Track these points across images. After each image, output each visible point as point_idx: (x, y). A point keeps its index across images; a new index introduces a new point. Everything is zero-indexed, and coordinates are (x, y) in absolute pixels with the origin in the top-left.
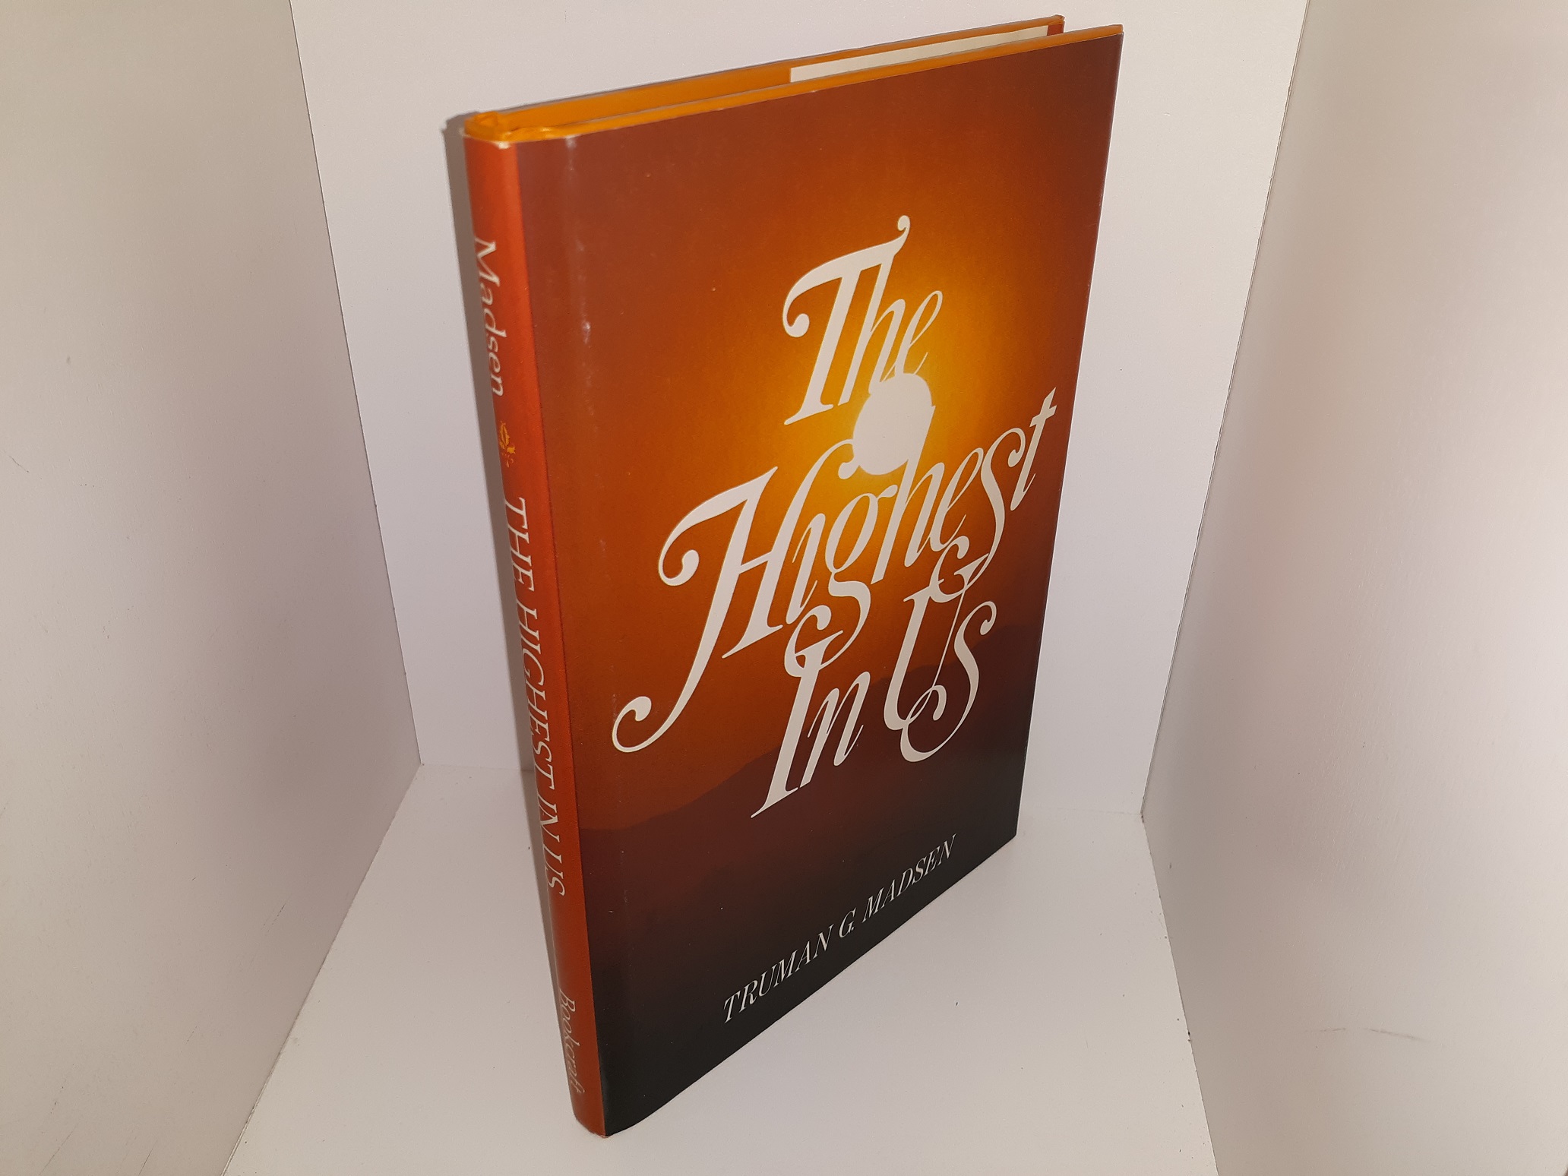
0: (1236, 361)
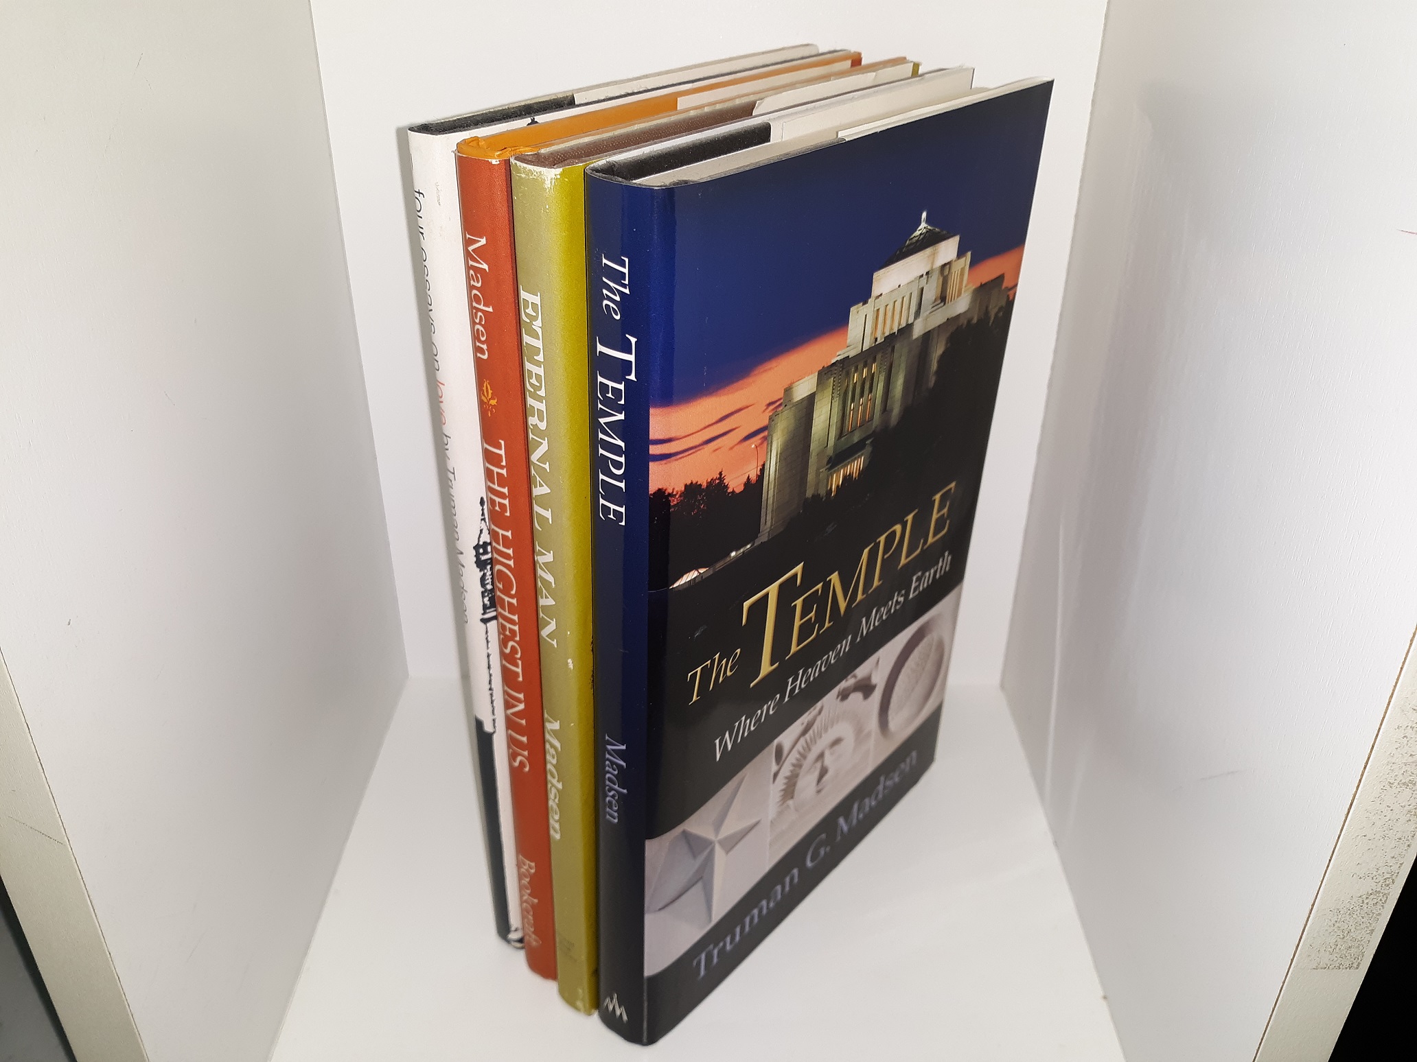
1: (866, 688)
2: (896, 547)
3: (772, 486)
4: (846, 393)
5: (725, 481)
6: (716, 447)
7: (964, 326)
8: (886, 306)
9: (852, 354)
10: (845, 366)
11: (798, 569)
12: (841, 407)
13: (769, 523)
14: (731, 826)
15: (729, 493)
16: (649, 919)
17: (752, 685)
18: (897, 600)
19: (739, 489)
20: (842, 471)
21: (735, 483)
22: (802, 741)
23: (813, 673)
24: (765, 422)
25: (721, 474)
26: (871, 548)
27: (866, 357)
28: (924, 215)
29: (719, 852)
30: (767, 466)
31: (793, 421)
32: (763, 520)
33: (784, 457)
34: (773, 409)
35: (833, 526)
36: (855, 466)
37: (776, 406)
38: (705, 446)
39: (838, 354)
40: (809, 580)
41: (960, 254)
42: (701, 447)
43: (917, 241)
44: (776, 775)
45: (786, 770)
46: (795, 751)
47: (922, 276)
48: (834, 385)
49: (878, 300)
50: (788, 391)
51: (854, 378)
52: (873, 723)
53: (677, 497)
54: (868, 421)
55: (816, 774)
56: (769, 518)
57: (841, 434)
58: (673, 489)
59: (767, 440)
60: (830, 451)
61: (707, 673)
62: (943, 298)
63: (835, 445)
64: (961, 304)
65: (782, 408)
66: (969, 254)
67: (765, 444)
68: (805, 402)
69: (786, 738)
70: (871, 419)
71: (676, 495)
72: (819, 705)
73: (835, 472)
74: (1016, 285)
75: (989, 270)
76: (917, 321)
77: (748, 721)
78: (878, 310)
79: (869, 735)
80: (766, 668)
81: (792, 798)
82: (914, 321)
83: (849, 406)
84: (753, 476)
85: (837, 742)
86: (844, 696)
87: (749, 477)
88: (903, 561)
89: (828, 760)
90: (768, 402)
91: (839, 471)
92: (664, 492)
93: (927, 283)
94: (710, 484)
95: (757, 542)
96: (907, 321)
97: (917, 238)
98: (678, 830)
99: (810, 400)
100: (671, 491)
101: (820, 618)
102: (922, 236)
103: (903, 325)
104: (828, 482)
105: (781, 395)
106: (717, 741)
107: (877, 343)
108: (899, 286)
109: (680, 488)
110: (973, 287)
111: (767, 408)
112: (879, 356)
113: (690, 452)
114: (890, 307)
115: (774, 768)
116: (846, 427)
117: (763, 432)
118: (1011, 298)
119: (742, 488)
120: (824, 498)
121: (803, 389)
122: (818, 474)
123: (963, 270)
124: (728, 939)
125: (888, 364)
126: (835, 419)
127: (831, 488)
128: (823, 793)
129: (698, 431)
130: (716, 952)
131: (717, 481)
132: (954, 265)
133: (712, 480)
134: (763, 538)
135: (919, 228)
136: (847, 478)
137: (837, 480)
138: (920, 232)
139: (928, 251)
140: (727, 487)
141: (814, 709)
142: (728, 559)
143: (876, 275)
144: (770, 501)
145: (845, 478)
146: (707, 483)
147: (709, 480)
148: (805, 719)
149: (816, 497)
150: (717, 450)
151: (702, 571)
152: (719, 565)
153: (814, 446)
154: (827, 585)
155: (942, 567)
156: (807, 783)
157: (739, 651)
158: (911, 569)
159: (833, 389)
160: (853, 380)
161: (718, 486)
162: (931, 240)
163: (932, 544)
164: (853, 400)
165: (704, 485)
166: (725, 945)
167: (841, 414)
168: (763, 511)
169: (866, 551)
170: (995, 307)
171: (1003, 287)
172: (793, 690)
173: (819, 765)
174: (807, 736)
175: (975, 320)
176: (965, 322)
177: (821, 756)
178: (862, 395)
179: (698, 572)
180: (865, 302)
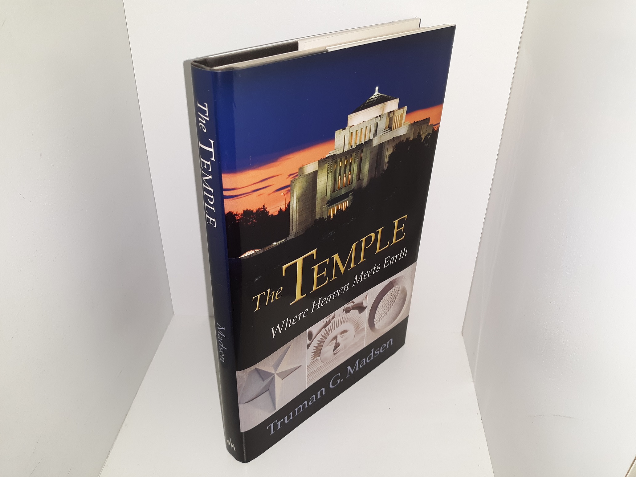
0: (499, 153)
1: (361, 308)
2: (372, 244)
3: (295, 213)
4: (335, 171)
5: (267, 210)
6: (260, 194)
7: (404, 142)
8: (357, 131)
9: (338, 153)
10: (334, 158)
11: (314, 252)
12: (333, 177)
13: (295, 230)
14: (283, 367)
15: (270, 215)
16: (241, 406)
17: (291, 304)
18: (376, 268)
19: (276, 213)
20: (336, 207)
21: (273, 210)
22: (324, 330)
23: (328, 300)
24: (288, 182)
25: (264, 206)
26: (357, 243)
27: (346, 155)
28: (377, 88)
29: (278, 379)
30: (291, 204)
31: (305, 183)
32: (291, 228)
33: (301, 199)
34: (293, 177)
35: (333, 233)
36: (344, 205)
37: (295, 176)
38: (253, 193)
39: (330, 153)
40: (320, 257)
41: (400, 107)
42: (251, 193)
43: (374, 100)
44: (309, 346)
45: (315, 343)
46: (319, 335)
47: (377, 117)
48: (328, 167)
49: (352, 128)
50: (301, 169)
51: (340, 164)
52: (365, 324)
53: (239, 216)
54: (350, 185)
55: (333, 346)
56: (294, 227)
57: (334, 190)
58: (237, 212)
59: (291, 192)
60: (328, 197)
61: (263, 298)
62: (390, 128)
63: (331, 195)
64: (402, 131)
65: (298, 177)
66: (406, 107)
67: (289, 193)
68: (312, 175)
69: (314, 329)
70: (351, 183)
71: (238, 215)
72: (332, 314)
73: (332, 207)
74: (440, 123)
75: (420, 115)
76: (374, 139)
77: (290, 320)
78: (352, 133)
79: (363, 329)
80: (299, 296)
81: (320, 356)
82: (373, 138)
83: (338, 177)
84: (284, 207)
85: (344, 332)
86: (347, 311)
87: (281, 208)
88: (378, 250)
89: (339, 340)
90: (289, 174)
91: (334, 207)
92: (232, 213)
93: (380, 120)
94: (258, 211)
95: (288, 239)
96: (369, 138)
97: (373, 99)
98: (253, 367)
99: (315, 174)
100: (236, 213)
101: (329, 274)
102: (376, 98)
103: (367, 140)
104: (328, 212)
105: (297, 171)
106: (273, 329)
107: (352, 148)
108: (364, 122)
109: (241, 211)
110: (409, 123)
111: (289, 177)
112: (354, 154)
113: (245, 195)
114: (359, 131)
115: (308, 342)
116: (337, 187)
117: (288, 188)
118: (436, 129)
119: (277, 213)
120: (326, 220)
121: (310, 168)
122: (322, 208)
123: (402, 115)
124: (286, 418)
125: (359, 158)
126: (330, 183)
127: (330, 215)
128: (337, 354)
129: (249, 186)
130: (279, 423)
131: (262, 210)
132: (396, 112)
133: (259, 209)
134: (292, 236)
135: (374, 94)
136: (339, 211)
137: (333, 211)
138: (375, 96)
139: (380, 105)
140: (268, 212)
141: (330, 316)
142: (272, 246)
143: (349, 116)
144: (295, 220)
145: (338, 210)
146: (256, 210)
147: (257, 209)
148: (325, 320)
149: (321, 219)
150: (261, 195)
151: (257, 250)
152: (267, 248)
153: (318, 195)
154: (332, 260)
155: (402, 254)
156: (328, 350)
157: (281, 288)
158: (383, 254)
159: (328, 169)
160: (340, 166)
161: (262, 213)
162: (381, 100)
163: (395, 244)
164: (340, 174)
165: (255, 211)
166: (284, 420)
167: (333, 181)
168: (291, 225)
169: (354, 245)
170: (425, 133)
171: (430, 124)
172: (316, 307)
173: (334, 342)
174: (327, 328)
175: (411, 139)
176: (405, 140)
177: (336, 337)
178: (345, 172)
179: (255, 251)
180: (344, 129)
